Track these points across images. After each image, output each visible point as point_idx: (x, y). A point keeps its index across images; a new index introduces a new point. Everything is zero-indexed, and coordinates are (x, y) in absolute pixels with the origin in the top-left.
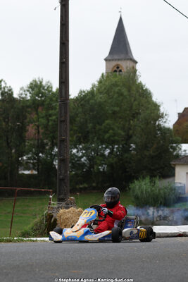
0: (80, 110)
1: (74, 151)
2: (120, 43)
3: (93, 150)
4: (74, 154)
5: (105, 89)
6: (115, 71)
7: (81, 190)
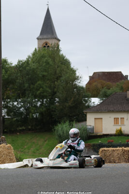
0: (19, 74)
1: (15, 103)
2: (48, 27)
3: (29, 102)
4: (15, 106)
5: (36, 59)
6: (45, 47)
7: (20, 131)
